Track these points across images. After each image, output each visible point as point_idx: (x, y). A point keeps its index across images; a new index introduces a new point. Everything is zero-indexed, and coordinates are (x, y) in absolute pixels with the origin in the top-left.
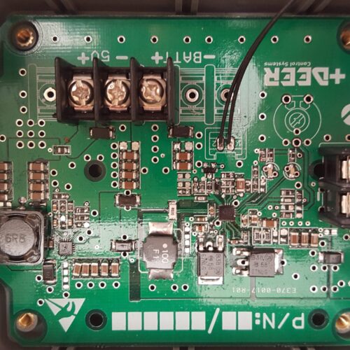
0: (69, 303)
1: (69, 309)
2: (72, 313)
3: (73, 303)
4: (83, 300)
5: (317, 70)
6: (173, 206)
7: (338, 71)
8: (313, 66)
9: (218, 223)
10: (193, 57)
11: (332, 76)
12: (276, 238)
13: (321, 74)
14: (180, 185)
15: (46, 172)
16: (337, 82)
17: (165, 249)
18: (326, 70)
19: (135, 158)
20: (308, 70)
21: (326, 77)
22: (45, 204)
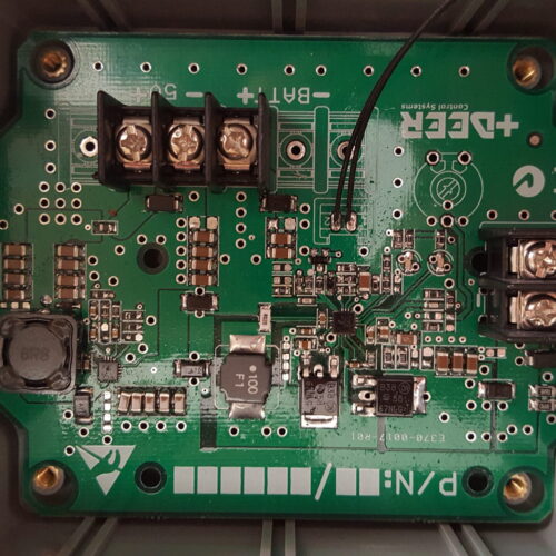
0: (111, 452)
1: (111, 461)
2: (115, 466)
3: (117, 452)
4: (132, 448)
5: (477, 116)
6: (266, 311)
7: (508, 117)
8: (471, 111)
9: (331, 338)
10: (297, 96)
11: (500, 125)
12: (416, 360)
13: (484, 122)
14: (277, 281)
15: (81, 259)
16: (507, 134)
17: (253, 374)
18: (490, 116)
19: (212, 240)
20: (464, 116)
21: (490, 126)
22: (79, 306)
